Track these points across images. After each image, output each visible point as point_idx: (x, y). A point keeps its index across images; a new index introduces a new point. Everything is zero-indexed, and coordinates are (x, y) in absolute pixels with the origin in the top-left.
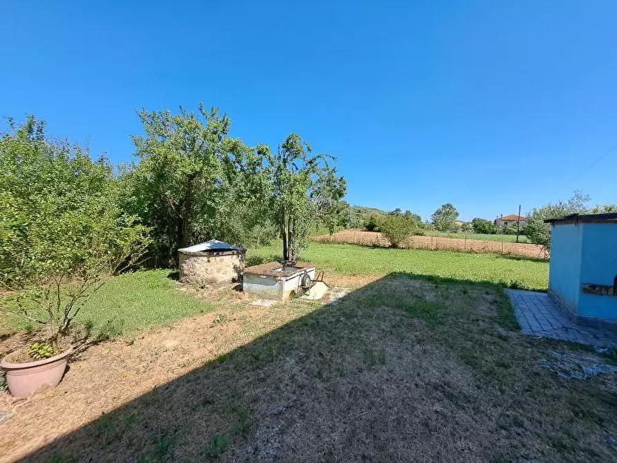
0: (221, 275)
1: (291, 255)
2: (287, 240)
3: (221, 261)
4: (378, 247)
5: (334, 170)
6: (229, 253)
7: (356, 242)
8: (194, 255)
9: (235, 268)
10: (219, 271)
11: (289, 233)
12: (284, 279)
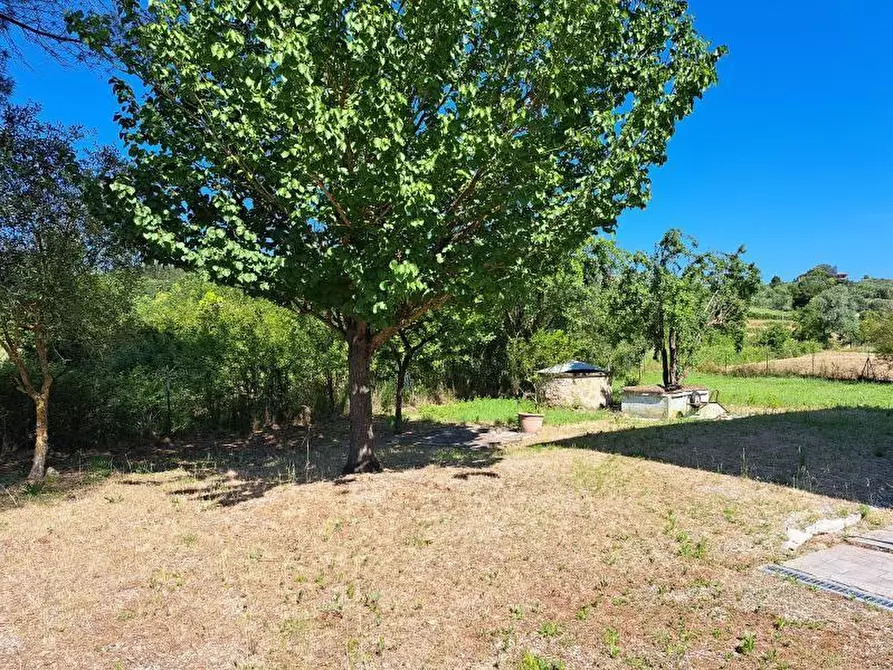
0: (587, 399)
1: (674, 380)
2: (669, 360)
3: (589, 383)
4: (869, 380)
5: (740, 250)
6: (596, 374)
7: (817, 372)
8: (560, 376)
9: (603, 391)
10: (586, 394)
11: (672, 351)
12: (669, 396)
